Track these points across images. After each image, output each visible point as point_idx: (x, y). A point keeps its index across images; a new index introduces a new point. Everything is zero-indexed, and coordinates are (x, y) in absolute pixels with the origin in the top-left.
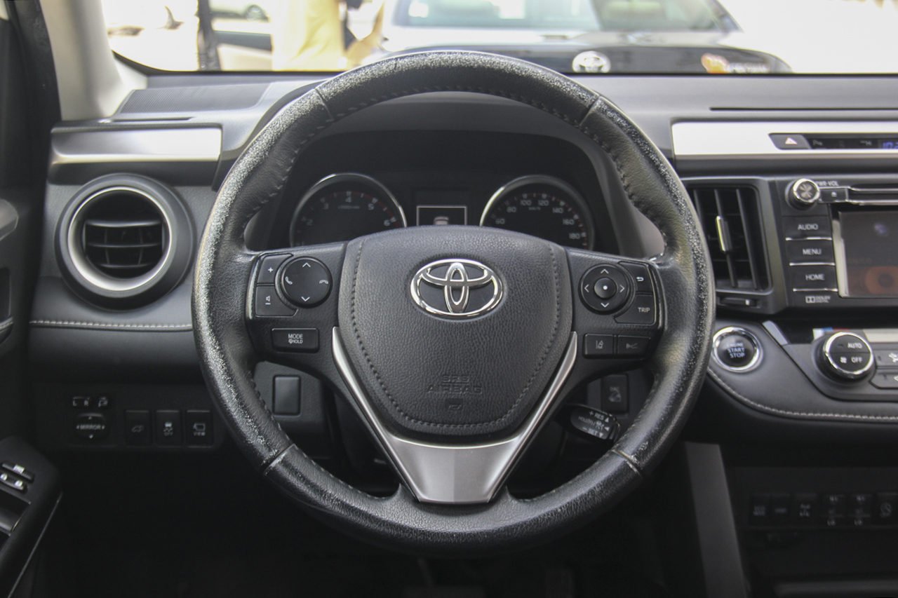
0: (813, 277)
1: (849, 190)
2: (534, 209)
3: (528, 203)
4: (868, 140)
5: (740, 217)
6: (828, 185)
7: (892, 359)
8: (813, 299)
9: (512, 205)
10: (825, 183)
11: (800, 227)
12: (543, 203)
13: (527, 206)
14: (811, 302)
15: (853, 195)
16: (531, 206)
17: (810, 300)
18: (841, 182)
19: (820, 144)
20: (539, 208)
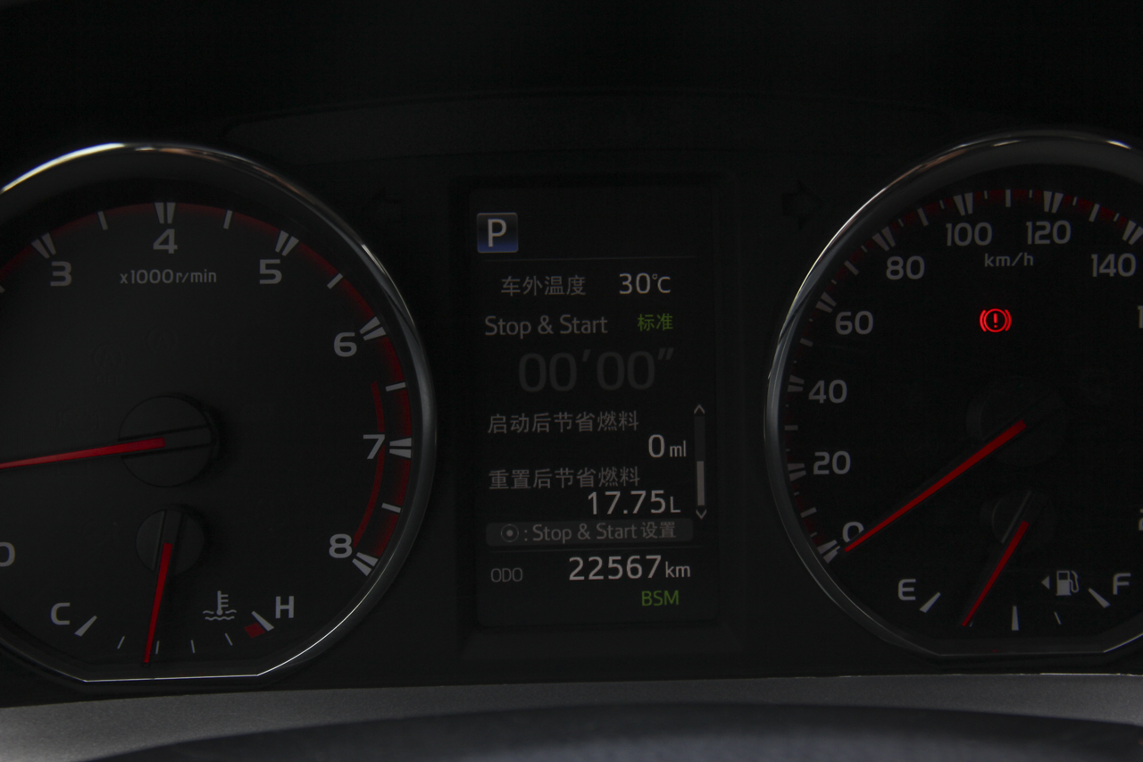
2: (1003, 260)
3: (978, 235)
9: (903, 250)
12: (1046, 233)
13: (974, 252)
16: (993, 250)
20: (1028, 259)
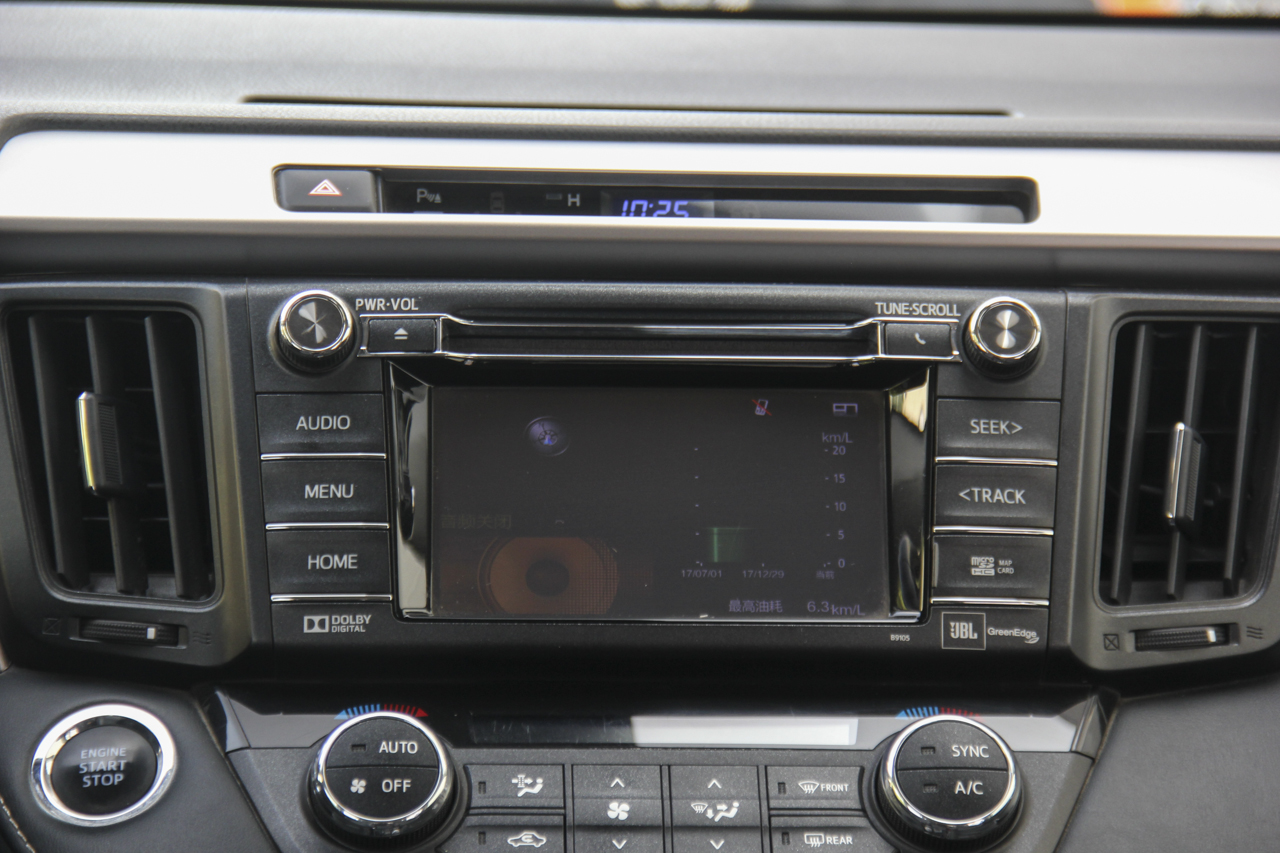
0: (327, 562)
1: (447, 323)
4: (574, 191)
5: (151, 395)
6: (389, 309)
7: (516, 788)
8: (322, 624)
10: (381, 303)
11: (302, 423)
14: (316, 629)
15: (456, 337)
17: (315, 625)
18: (426, 302)
19: (438, 199)
